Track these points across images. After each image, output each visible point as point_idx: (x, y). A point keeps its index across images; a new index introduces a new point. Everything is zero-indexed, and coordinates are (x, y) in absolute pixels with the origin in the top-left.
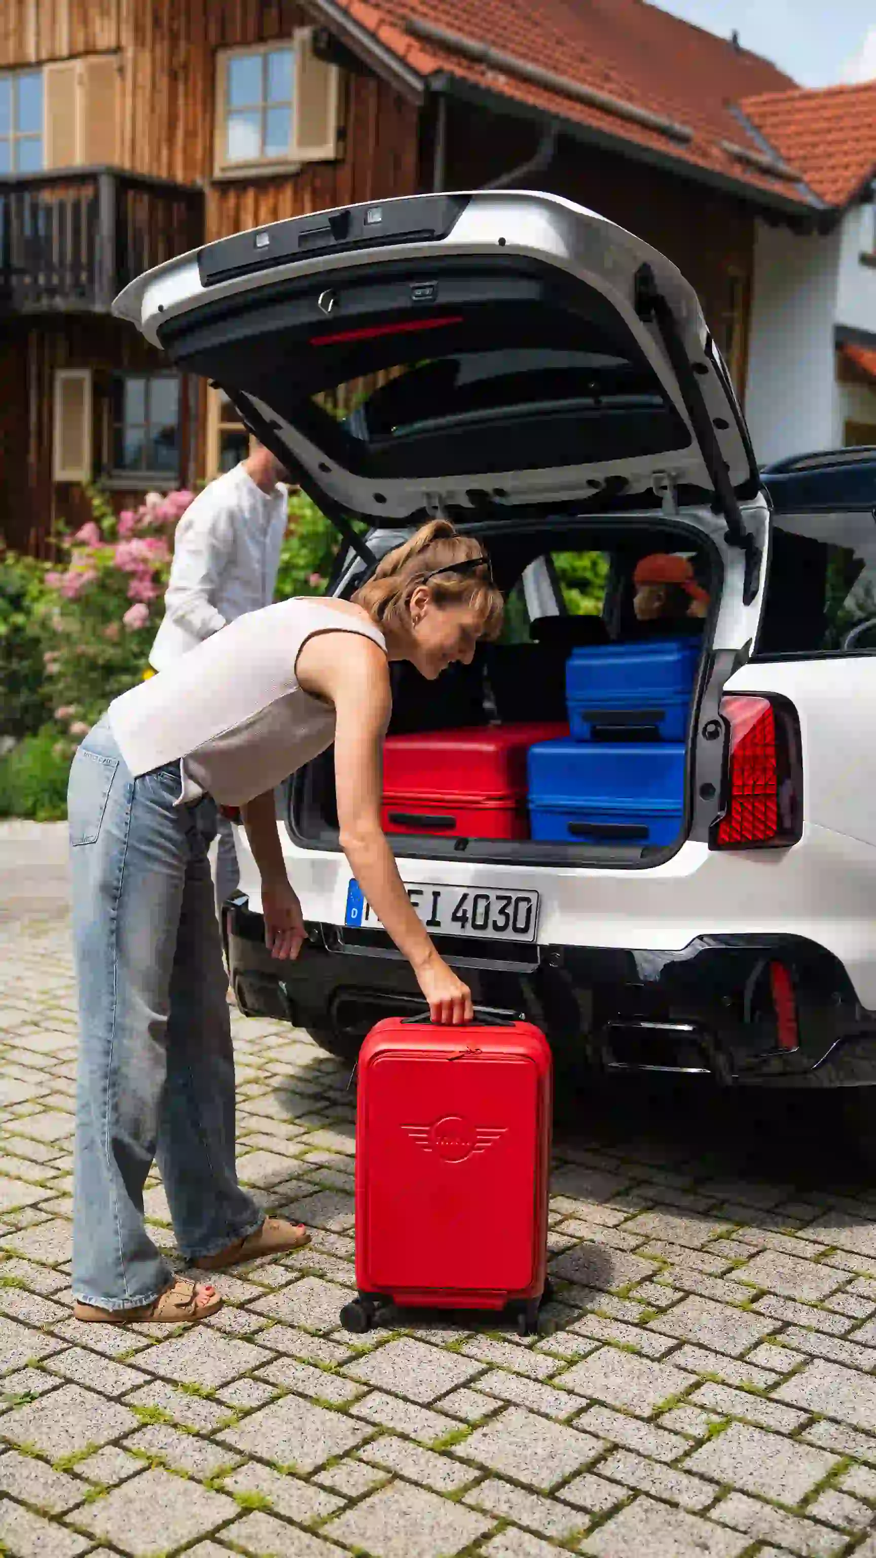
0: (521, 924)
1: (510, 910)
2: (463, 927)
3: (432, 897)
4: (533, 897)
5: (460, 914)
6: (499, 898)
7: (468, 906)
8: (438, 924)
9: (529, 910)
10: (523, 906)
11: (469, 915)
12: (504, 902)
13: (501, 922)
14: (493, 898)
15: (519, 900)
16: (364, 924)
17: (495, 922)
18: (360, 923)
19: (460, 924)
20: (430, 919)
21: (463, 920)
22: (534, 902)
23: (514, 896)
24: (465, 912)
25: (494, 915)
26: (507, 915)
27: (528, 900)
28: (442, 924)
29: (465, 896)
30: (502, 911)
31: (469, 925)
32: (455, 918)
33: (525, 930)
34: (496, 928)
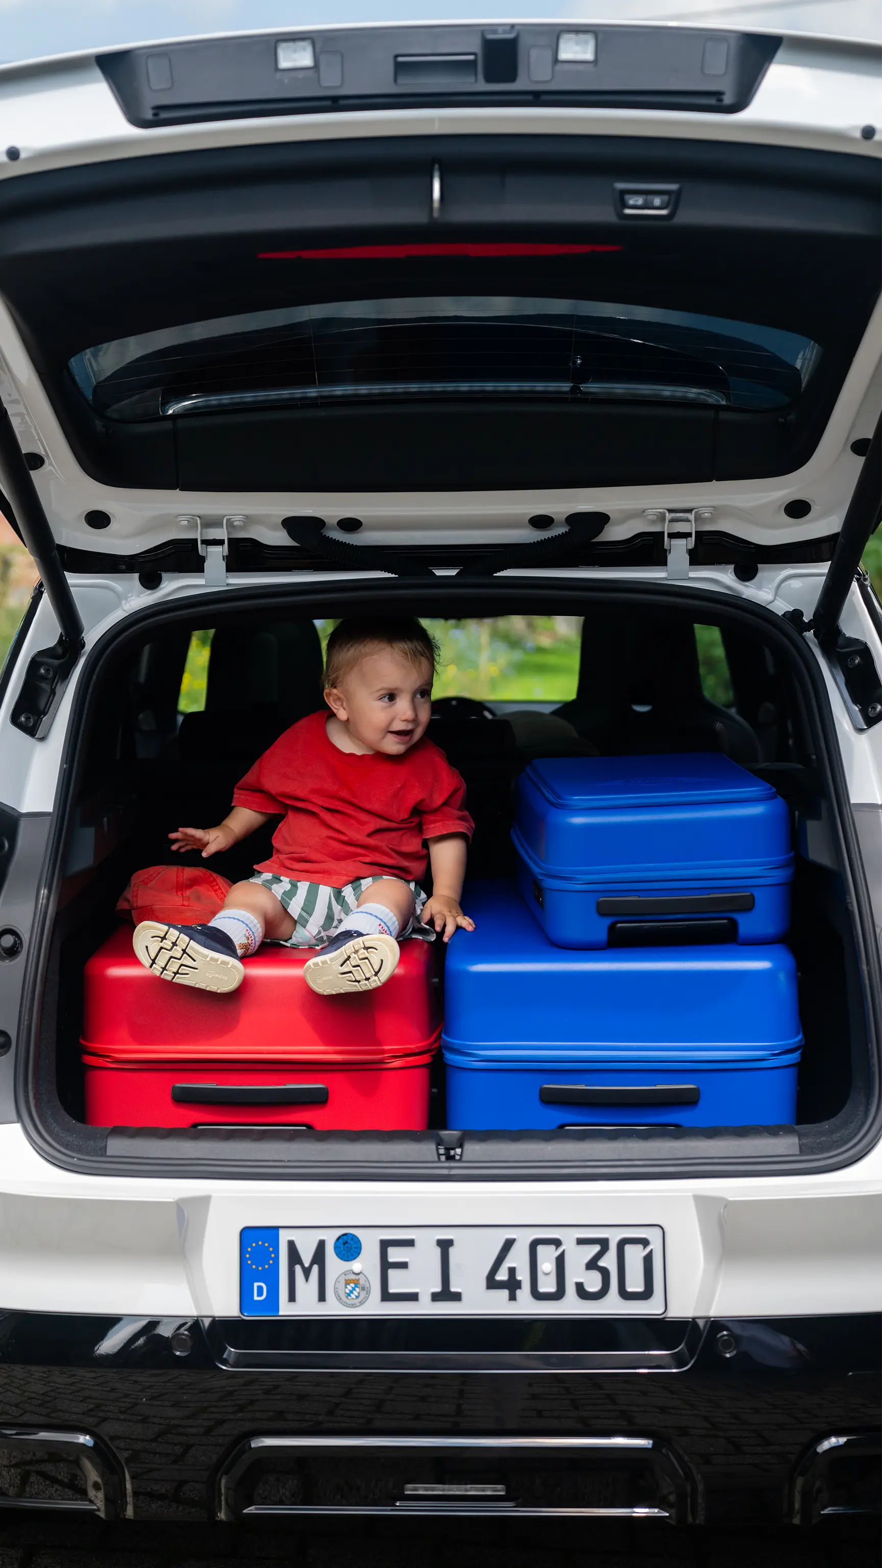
0: (635, 1284)
1: (609, 1261)
2: (513, 1297)
3: (438, 1251)
4: (653, 1236)
5: (502, 1275)
6: (581, 1242)
7: (518, 1259)
8: (457, 1297)
9: (648, 1261)
10: (634, 1253)
11: (523, 1276)
12: (596, 1248)
13: (593, 1283)
14: (569, 1245)
15: (623, 1243)
16: (286, 1310)
17: (580, 1287)
18: (277, 1309)
19: (505, 1293)
20: (438, 1289)
21: (512, 1285)
22: (655, 1246)
23: (615, 1236)
24: (512, 1271)
25: (576, 1273)
26: (605, 1273)
27: (645, 1242)
28: (464, 1297)
29: (509, 1244)
30: (592, 1265)
31: (524, 1293)
32: (492, 1283)
33: (647, 1294)
34: (582, 1292)
